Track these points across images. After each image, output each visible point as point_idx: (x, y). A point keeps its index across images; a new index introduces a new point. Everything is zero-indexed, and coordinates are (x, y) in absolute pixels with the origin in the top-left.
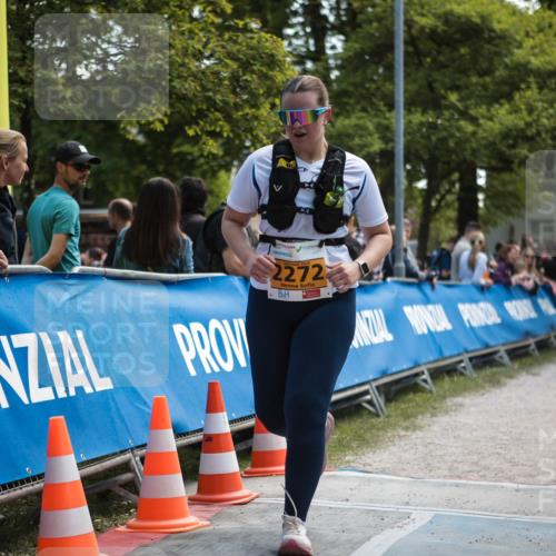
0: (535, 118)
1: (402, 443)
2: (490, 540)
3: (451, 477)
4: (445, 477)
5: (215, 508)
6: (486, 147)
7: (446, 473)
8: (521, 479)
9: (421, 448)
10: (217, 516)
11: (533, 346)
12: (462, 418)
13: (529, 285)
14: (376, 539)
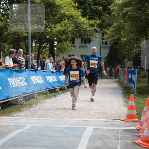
0: (67, 28)
1: (27, 110)
2: (44, 131)
3: (38, 118)
4: (37, 118)
7: (37, 117)
8: (55, 118)
9: (32, 111)
11: (66, 87)
12: (44, 105)
14: (16, 131)
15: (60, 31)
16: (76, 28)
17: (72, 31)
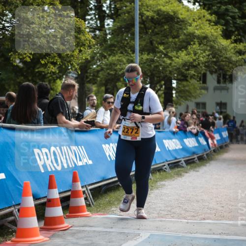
0: (197, 57)
3: (159, 217)
5: (52, 232)
6: (176, 70)
7: (157, 216)
8: (189, 218)
10: (53, 236)
11: (196, 159)
12: (164, 191)
13: (195, 131)
15: (187, 63)
16: (214, 57)
17: (206, 62)
